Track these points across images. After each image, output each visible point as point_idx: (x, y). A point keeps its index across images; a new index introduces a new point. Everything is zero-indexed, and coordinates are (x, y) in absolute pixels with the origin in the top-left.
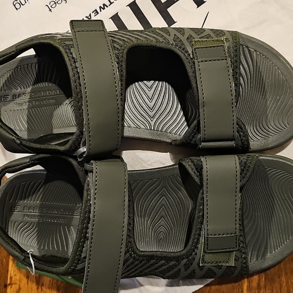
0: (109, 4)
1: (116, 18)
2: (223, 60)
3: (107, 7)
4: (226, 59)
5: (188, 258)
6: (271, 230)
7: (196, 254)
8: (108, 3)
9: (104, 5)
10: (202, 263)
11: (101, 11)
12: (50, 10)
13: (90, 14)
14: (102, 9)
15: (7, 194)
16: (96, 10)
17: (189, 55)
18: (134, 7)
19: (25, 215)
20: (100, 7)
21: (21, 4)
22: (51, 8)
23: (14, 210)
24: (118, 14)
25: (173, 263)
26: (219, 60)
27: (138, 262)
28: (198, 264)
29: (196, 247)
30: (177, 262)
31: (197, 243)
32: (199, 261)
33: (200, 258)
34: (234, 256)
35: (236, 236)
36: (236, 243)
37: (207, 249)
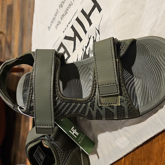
5: (91, 101)
10: (100, 104)
27: (64, 103)
28: (98, 105)
29: (95, 95)
30: (86, 104)
31: (95, 92)
32: (98, 103)
33: (98, 101)
34: (119, 99)
35: (117, 85)
36: (118, 90)
37: (100, 94)
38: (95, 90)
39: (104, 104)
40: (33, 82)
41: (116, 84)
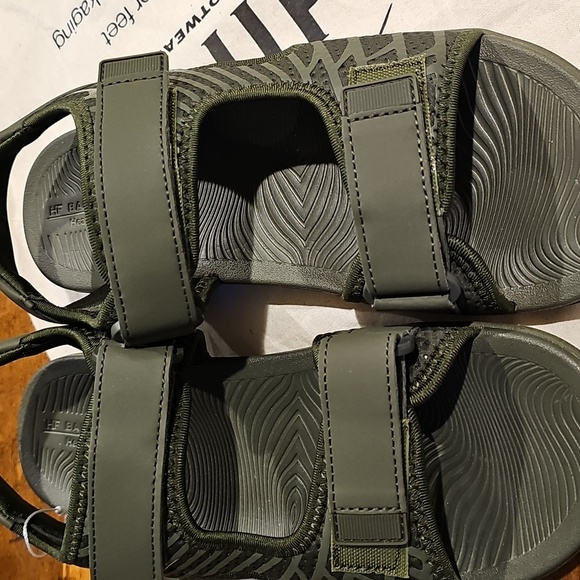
0: (203, 14)
1: (213, 43)
2: (406, 110)
3: (199, 21)
4: (415, 109)
5: (303, 552)
6: (519, 502)
7: (318, 546)
8: (200, 14)
9: (195, 18)
10: (335, 566)
11: (188, 31)
12: (108, 41)
13: (171, 41)
14: (190, 28)
15: (38, 397)
16: (181, 31)
17: (338, 105)
18: (245, 14)
19: (67, 437)
20: (188, 24)
21: (64, 36)
22: (109, 37)
23: (51, 427)
24: (217, 33)
25: (276, 560)
26: (396, 112)
27: (203, 552)
28: (328, 567)
29: (318, 531)
30: (284, 558)
31: (321, 522)
32: (329, 562)
33: (329, 556)
34: (407, 557)
35: (400, 513)
36: (402, 528)
37: (336, 537)
38: (322, 516)
39: (351, 566)
40: (86, 475)
41: (398, 511)
